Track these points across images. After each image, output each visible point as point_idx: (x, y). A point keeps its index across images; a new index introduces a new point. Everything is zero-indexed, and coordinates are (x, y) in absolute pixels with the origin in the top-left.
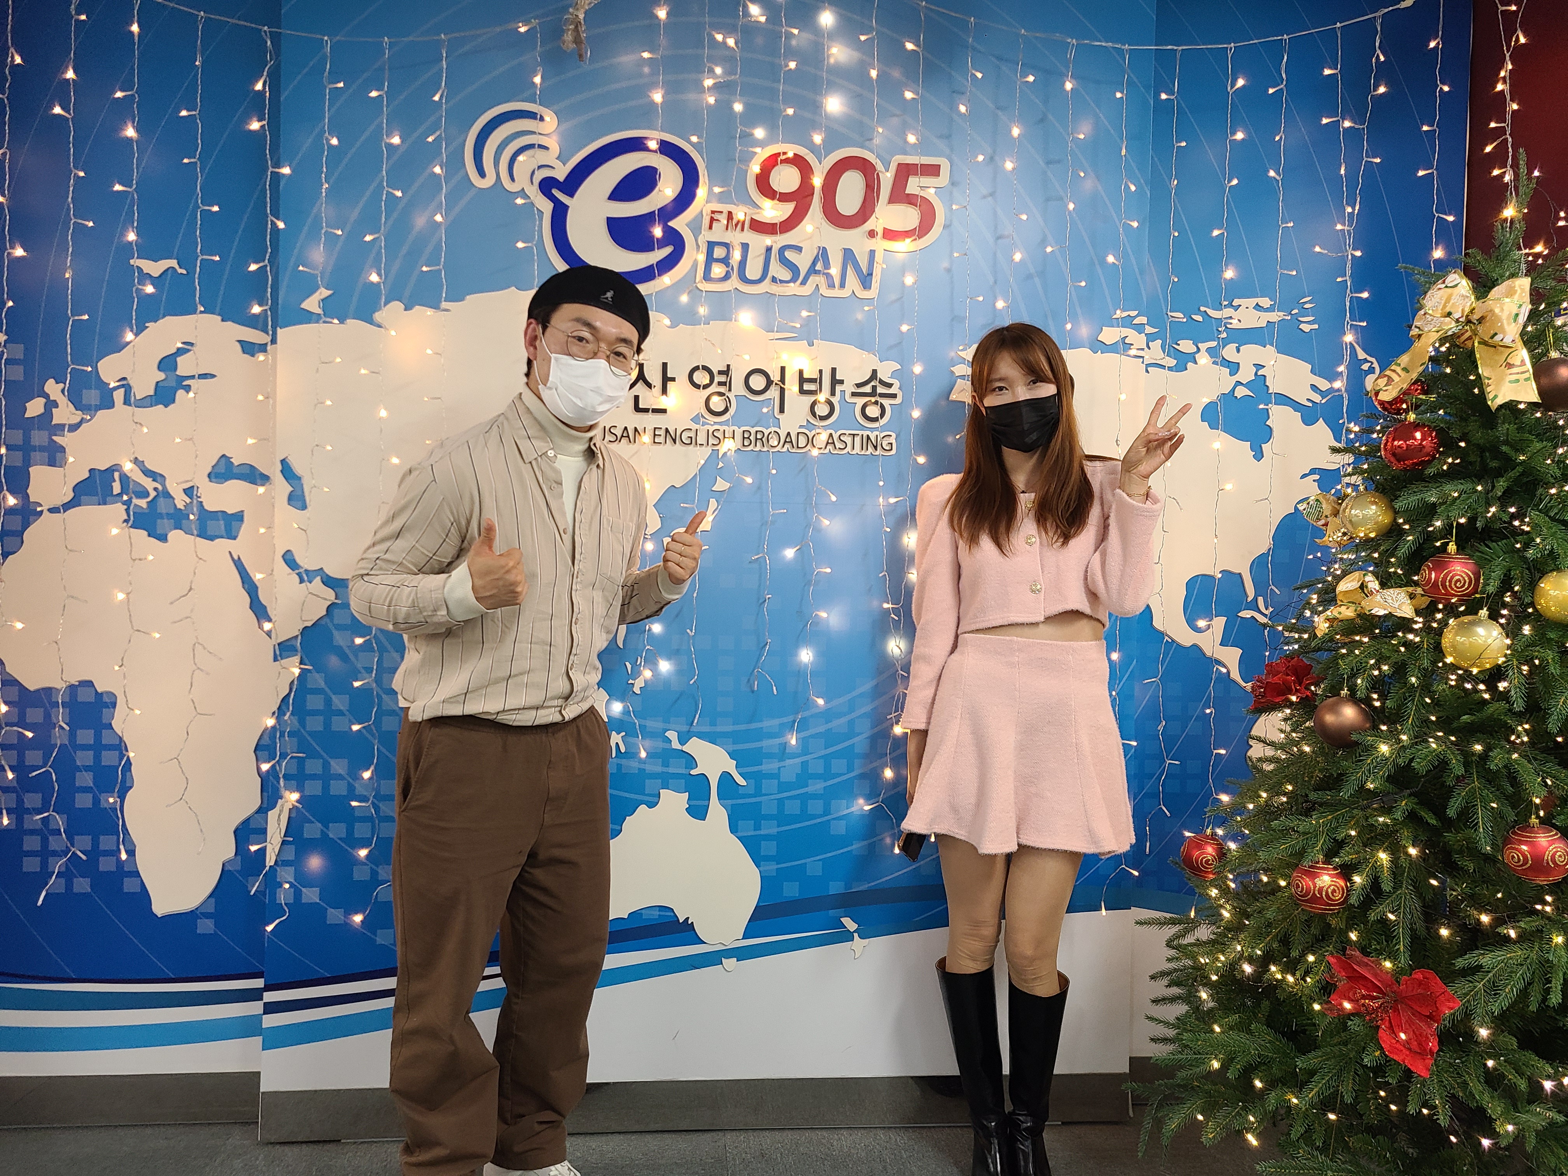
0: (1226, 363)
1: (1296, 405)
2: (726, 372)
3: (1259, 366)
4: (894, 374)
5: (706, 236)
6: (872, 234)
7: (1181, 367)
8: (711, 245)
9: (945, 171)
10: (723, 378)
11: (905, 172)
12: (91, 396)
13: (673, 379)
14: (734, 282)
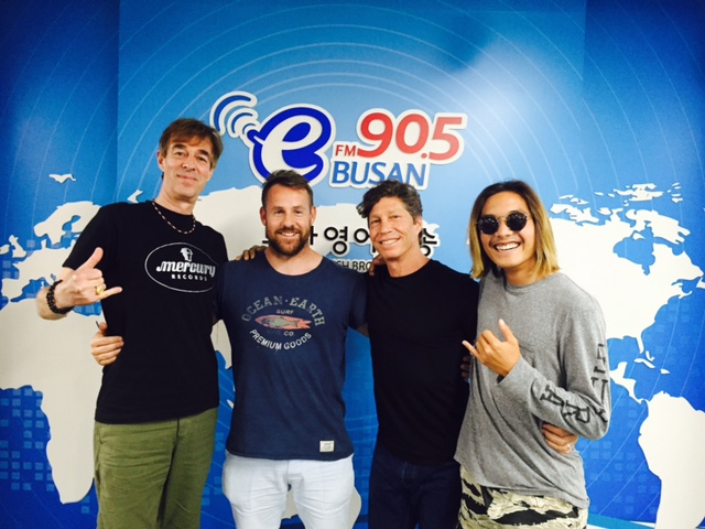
0: (628, 220)
1: (669, 244)
2: (345, 230)
3: (647, 222)
4: (436, 231)
5: (335, 159)
6: (424, 156)
7: (602, 223)
8: (337, 164)
9: (464, 121)
10: (343, 234)
11: (442, 122)
12: (31, 243)
13: (316, 235)
14: (349, 183)
